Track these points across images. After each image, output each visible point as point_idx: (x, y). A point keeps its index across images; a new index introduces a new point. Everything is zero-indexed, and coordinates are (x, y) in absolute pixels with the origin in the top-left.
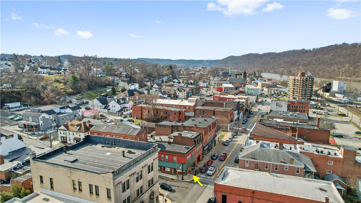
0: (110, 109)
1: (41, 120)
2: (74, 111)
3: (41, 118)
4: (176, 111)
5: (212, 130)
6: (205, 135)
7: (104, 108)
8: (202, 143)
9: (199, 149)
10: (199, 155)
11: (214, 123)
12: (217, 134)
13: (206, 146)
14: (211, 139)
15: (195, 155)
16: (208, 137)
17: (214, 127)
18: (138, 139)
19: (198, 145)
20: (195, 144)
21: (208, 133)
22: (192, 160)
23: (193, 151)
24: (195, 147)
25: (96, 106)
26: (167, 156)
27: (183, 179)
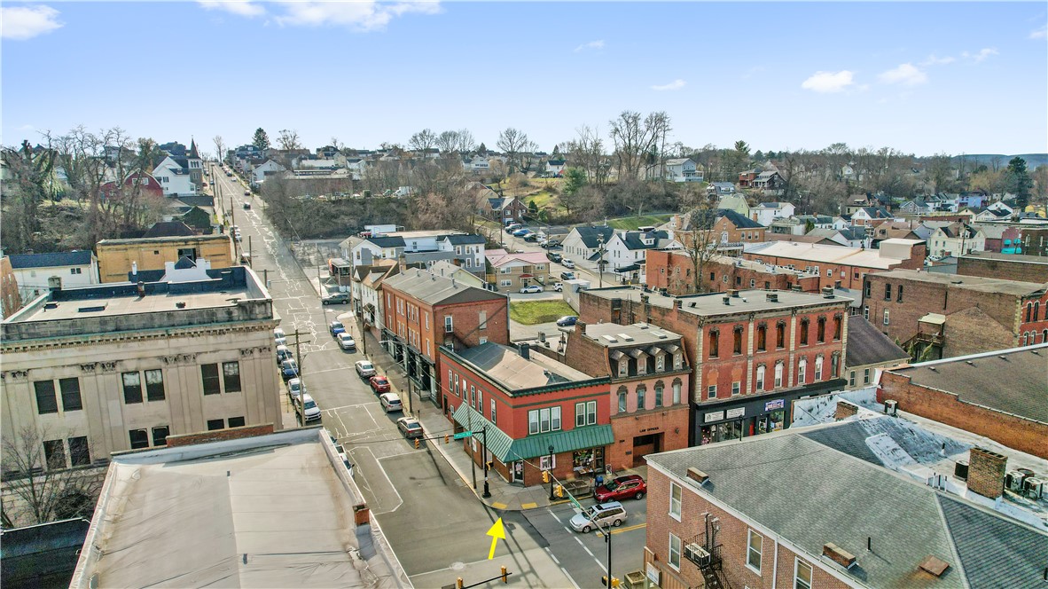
0: (606, 262)
1: (358, 257)
2: (460, 247)
3: (358, 253)
4: (770, 276)
5: (792, 348)
6: (716, 354)
7: (592, 258)
8: (681, 384)
9: (650, 403)
10: (649, 430)
11: (816, 317)
12: (853, 374)
13: (725, 408)
14: (781, 388)
15: (613, 421)
16: (750, 368)
17: (821, 339)
18: (450, 320)
19: (639, 383)
20: (610, 372)
21: (750, 352)
22: (571, 434)
23: (584, 397)
24: (614, 389)
25: (575, 250)
26: (480, 393)
27: (487, 494)
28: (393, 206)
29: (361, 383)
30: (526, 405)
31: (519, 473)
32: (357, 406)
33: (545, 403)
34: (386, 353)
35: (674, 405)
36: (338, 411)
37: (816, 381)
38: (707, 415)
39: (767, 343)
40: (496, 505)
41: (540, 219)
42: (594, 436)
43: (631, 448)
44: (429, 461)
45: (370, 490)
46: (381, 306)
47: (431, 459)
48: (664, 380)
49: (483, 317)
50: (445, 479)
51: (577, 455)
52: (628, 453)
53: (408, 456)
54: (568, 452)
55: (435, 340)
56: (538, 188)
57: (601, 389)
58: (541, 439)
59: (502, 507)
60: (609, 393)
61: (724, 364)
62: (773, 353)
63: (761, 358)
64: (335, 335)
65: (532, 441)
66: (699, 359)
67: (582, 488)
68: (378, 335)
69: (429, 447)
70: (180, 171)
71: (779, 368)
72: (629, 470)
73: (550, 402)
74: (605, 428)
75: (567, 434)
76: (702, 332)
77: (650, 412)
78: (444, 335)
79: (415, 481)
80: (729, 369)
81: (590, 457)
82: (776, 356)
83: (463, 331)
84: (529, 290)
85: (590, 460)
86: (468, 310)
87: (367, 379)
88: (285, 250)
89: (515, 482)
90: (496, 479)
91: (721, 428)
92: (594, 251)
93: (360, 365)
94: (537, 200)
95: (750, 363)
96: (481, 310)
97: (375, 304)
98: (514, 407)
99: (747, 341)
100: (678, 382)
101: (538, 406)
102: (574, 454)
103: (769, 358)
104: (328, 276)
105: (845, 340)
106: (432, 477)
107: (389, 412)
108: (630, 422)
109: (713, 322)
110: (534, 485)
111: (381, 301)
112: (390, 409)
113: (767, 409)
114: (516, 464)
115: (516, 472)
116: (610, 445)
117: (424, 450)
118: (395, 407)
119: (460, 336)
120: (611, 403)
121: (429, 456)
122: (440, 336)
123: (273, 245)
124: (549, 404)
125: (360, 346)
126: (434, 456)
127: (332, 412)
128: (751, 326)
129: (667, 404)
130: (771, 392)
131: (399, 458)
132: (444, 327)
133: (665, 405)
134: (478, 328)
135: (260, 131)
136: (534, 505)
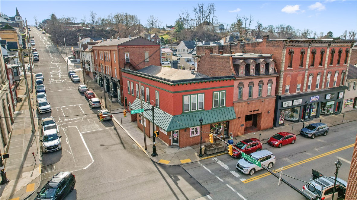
5: (326, 66)
6: (291, 66)
7: (190, 53)
8: (272, 83)
9: (255, 95)
10: (254, 111)
11: (338, 49)
12: (349, 84)
13: (293, 99)
14: (318, 89)
15: (235, 105)
16: (306, 76)
17: (338, 63)
18: (127, 55)
19: (250, 81)
20: (234, 73)
21: (307, 67)
22: (210, 112)
23: (218, 88)
24: (236, 83)
25: (182, 50)
26: (147, 89)
27: (155, 154)
28: (104, 33)
29: (80, 95)
30: (182, 92)
31: (175, 139)
32: (75, 105)
33: (194, 90)
34: (95, 83)
35: (268, 96)
36: (63, 108)
37: (334, 86)
38: (284, 103)
39: (315, 62)
40: (162, 161)
41: (165, 43)
42: (224, 114)
43: (243, 122)
44: (115, 134)
45: (72, 153)
46: (93, 60)
47: (116, 133)
48: (263, 79)
49: (147, 55)
50: (125, 145)
51: (213, 127)
52: (242, 125)
53: (101, 131)
54: (209, 124)
55: (120, 67)
56: (164, 33)
57: (228, 83)
58: (191, 115)
59: (166, 162)
60: (233, 86)
61: (295, 73)
62: (317, 69)
63: (311, 71)
64: (70, 76)
65: (185, 117)
66: (283, 68)
67: (219, 148)
68: (92, 75)
69: (115, 125)
70: (9, 20)
71: (319, 77)
72: (243, 136)
73: (197, 90)
74: (230, 109)
75: (207, 113)
76: (285, 51)
77: (255, 100)
78: (124, 64)
79: (104, 147)
80: (297, 75)
81: (220, 128)
82: (318, 71)
83: (136, 62)
84: (164, 63)
85: (220, 130)
86: (138, 50)
87: (83, 93)
88: (55, 48)
89: (173, 145)
90: (160, 144)
91: (287, 112)
92: (190, 50)
93: (80, 87)
94: (164, 37)
95: (307, 73)
96: (146, 51)
97: (90, 60)
98: (174, 93)
99: (306, 60)
100: (270, 82)
101: (190, 92)
102: (211, 125)
103: (315, 71)
104: (72, 56)
105: (348, 64)
106: (117, 144)
107: (93, 108)
108: (244, 105)
109: (292, 45)
110: (186, 146)
111: (93, 57)
112: (93, 106)
113: (311, 101)
114: (173, 133)
115: (173, 138)
116: (232, 120)
117: (112, 128)
118: (97, 105)
119: (134, 64)
120: (234, 93)
121: (115, 131)
122: (122, 64)
123: (49, 47)
124: (197, 92)
125: (82, 80)
126: (118, 131)
127: (59, 109)
128: (309, 51)
129: (264, 95)
130: (314, 91)
131: (96, 132)
132: (124, 59)
133: (263, 96)
134: (144, 61)
135: (53, 15)
136: (189, 161)
